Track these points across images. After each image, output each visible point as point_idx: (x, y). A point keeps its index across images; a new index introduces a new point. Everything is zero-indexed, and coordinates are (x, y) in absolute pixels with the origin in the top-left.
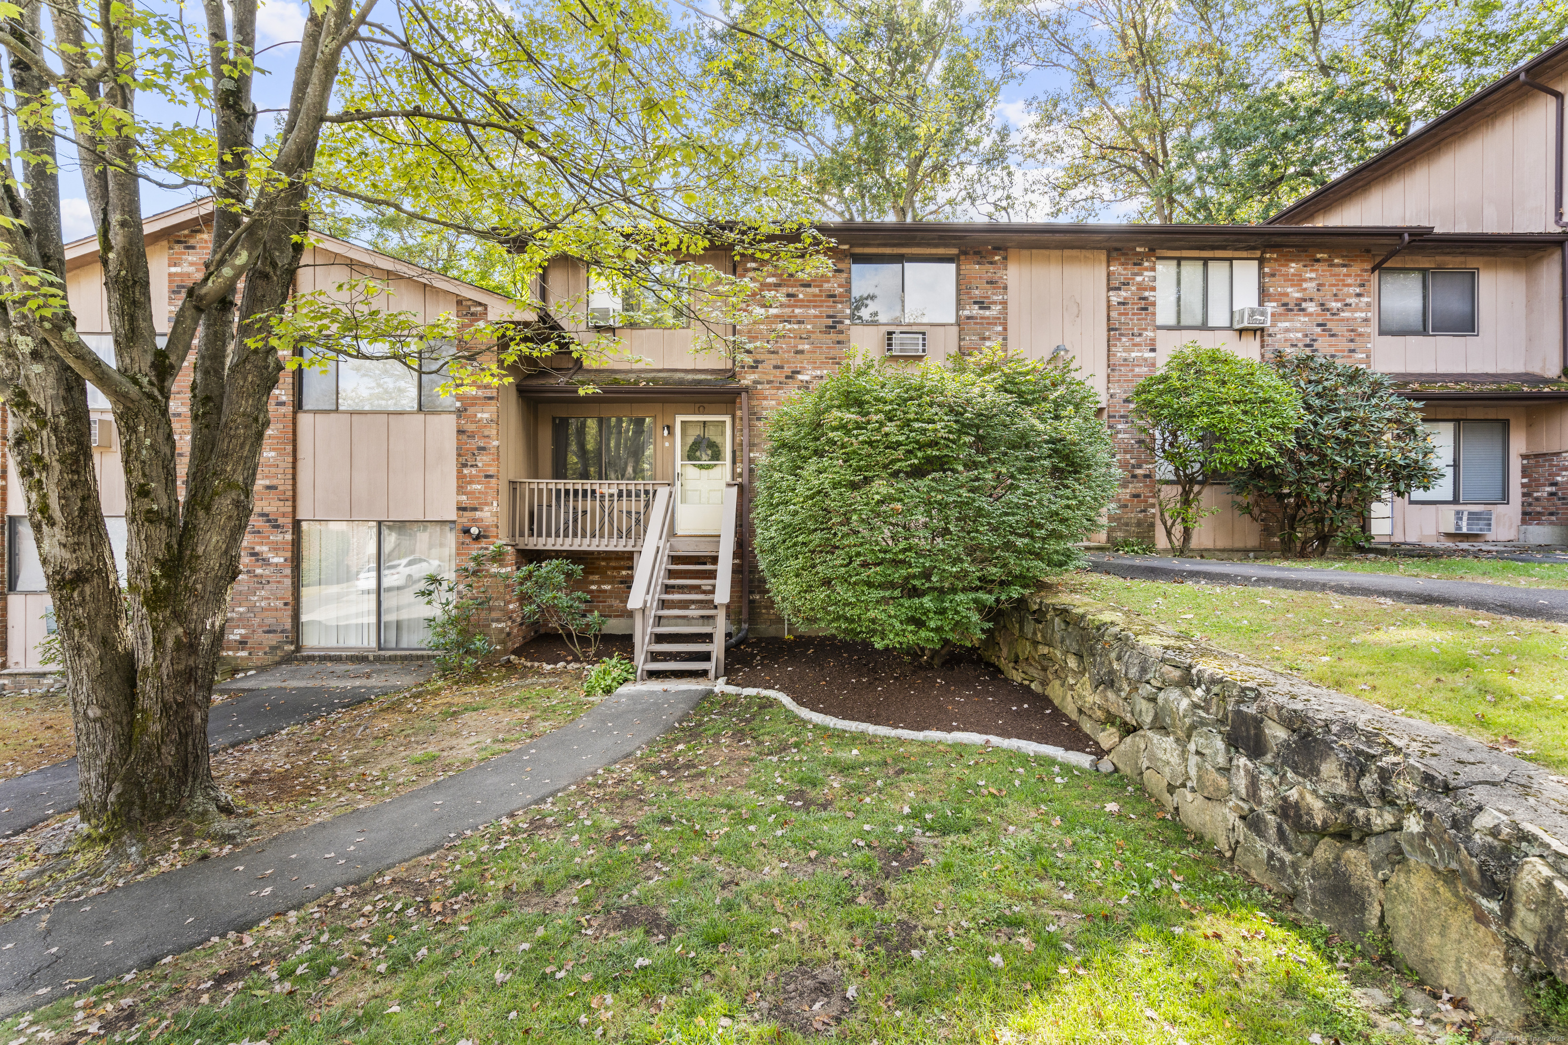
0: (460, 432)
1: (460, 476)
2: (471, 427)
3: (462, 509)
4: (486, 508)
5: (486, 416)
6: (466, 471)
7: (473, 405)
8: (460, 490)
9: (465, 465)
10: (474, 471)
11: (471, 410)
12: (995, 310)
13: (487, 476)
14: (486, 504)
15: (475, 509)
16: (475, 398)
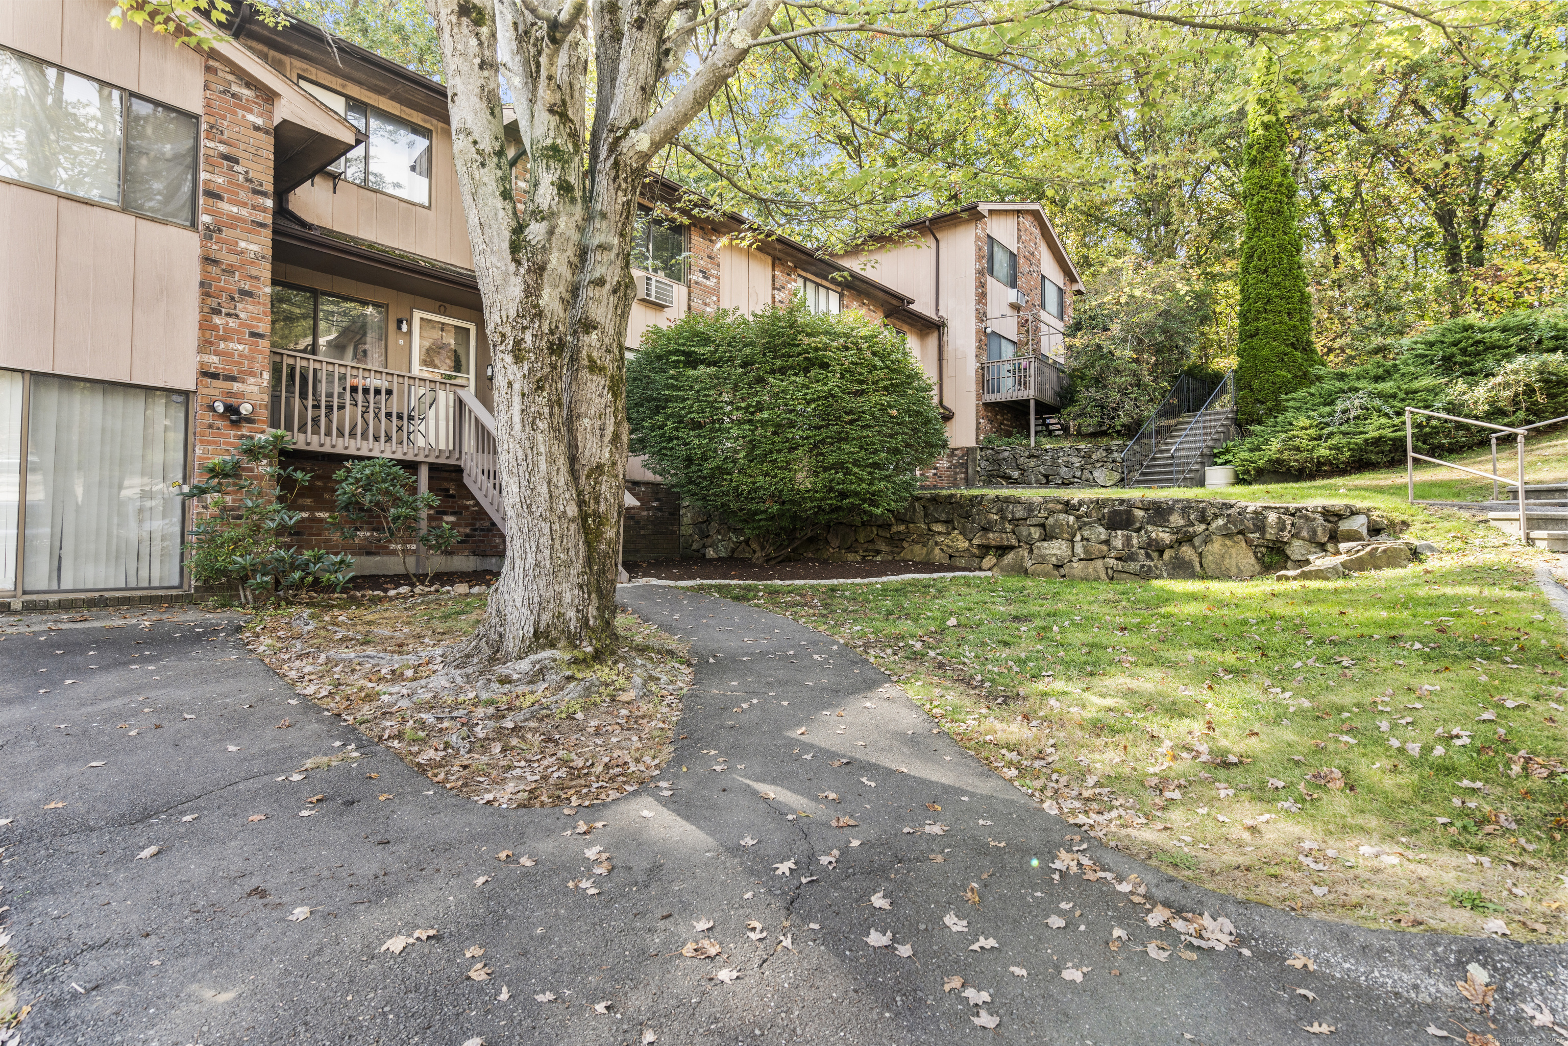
0: (208, 260)
1: (205, 326)
2: (228, 259)
3: (207, 374)
4: (252, 380)
5: (254, 247)
6: (217, 320)
7: (232, 227)
8: (205, 346)
9: (216, 312)
10: (232, 323)
11: (226, 233)
12: (711, 283)
13: (253, 335)
14: (252, 374)
15: (233, 379)
16: (236, 218)
